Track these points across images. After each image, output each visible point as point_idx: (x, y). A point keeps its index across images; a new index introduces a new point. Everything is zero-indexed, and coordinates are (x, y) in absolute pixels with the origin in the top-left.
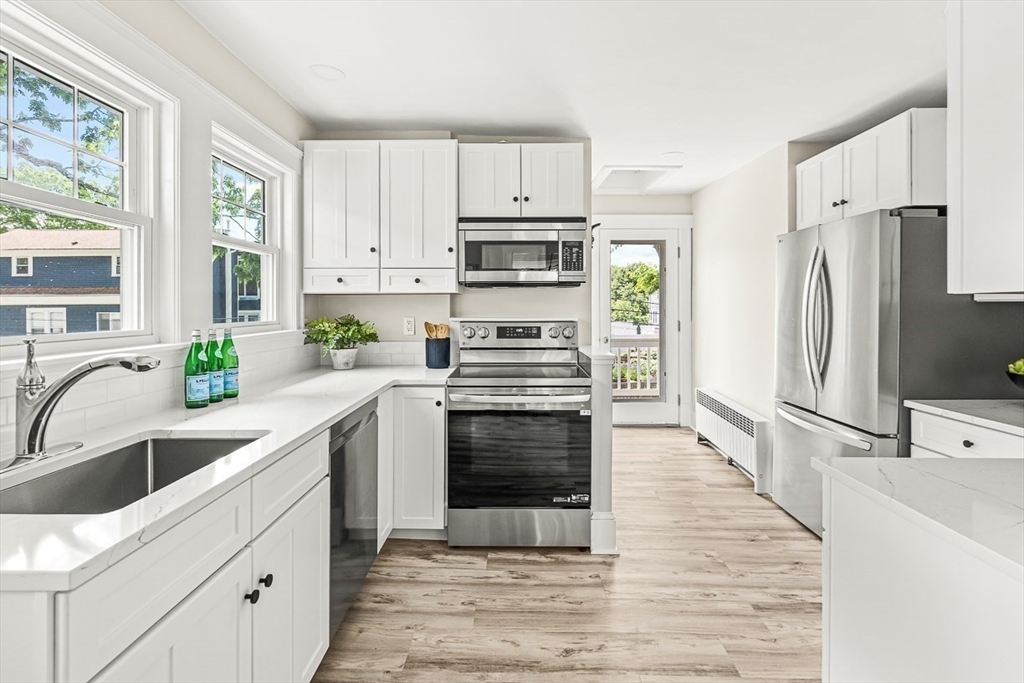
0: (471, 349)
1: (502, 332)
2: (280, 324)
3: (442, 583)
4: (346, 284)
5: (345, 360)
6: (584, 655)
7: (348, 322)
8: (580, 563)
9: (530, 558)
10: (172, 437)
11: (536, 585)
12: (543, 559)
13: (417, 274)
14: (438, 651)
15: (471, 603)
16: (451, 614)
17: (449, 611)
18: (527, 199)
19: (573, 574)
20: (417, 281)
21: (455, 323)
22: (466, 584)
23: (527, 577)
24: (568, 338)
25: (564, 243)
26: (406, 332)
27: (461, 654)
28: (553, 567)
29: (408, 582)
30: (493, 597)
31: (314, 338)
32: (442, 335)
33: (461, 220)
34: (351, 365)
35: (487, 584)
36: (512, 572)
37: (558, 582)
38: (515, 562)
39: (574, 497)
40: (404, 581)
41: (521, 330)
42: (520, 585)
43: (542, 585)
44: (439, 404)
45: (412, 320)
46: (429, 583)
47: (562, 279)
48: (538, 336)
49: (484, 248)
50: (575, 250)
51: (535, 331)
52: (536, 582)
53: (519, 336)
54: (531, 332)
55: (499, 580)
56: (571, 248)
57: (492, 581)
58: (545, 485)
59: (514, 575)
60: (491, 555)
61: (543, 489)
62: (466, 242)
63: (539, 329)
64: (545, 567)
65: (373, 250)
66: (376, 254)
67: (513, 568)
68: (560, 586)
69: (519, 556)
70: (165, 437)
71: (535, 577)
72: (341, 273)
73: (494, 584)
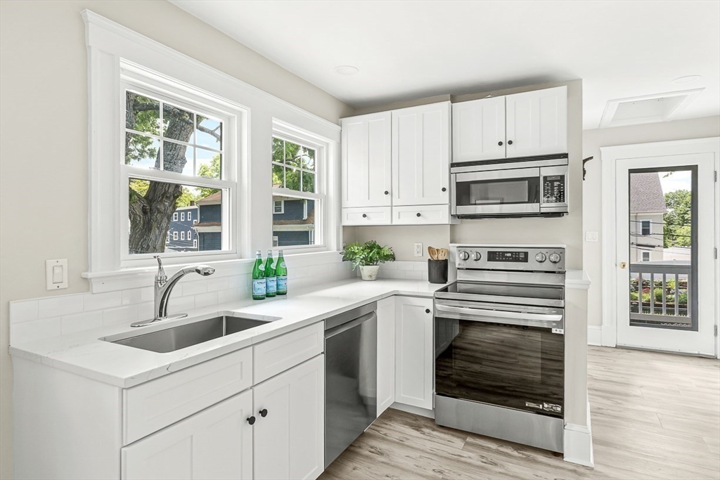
0: (467, 269)
1: (493, 256)
2: (326, 246)
3: (423, 451)
4: (369, 219)
5: (369, 274)
7: (372, 247)
8: (549, 465)
9: (501, 449)
10: (235, 316)
11: (500, 473)
12: (515, 453)
13: (418, 209)
15: (440, 472)
16: (422, 475)
17: (421, 473)
18: (510, 142)
19: (539, 473)
20: (419, 215)
21: (453, 247)
22: (441, 457)
23: (495, 464)
24: (555, 262)
25: (545, 178)
26: (416, 255)
28: (522, 462)
29: (398, 443)
30: (460, 472)
31: (348, 256)
32: (441, 257)
33: (453, 165)
34: (374, 278)
35: (458, 461)
36: (483, 457)
38: (489, 449)
39: (546, 405)
40: (395, 442)
41: (509, 255)
42: (487, 469)
43: (506, 474)
44: (428, 311)
45: (420, 244)
46: (412, 448)
47: (543, 210)
48: (525, 260)
49: (473, 186)
50: (556, 184)
51: (522, 256)
52: (502, 470)
53: (507, 259)
54: (520, 257)
55: (469, 460)
56: (552, 182)
57: (463, 459)
58: (539, 391)
59: (484, 460)
60: (470, 439)
61: (536, 394)
62: (457, 183)
63: (526, 254)
64: (514, 461)
65: (386, 193)
66: (389, 196)
67: (485, 453)
69: (493, 446)
70: (231, 316)
71: (502, 466)
72: (365, 211)
73: (465, 463)
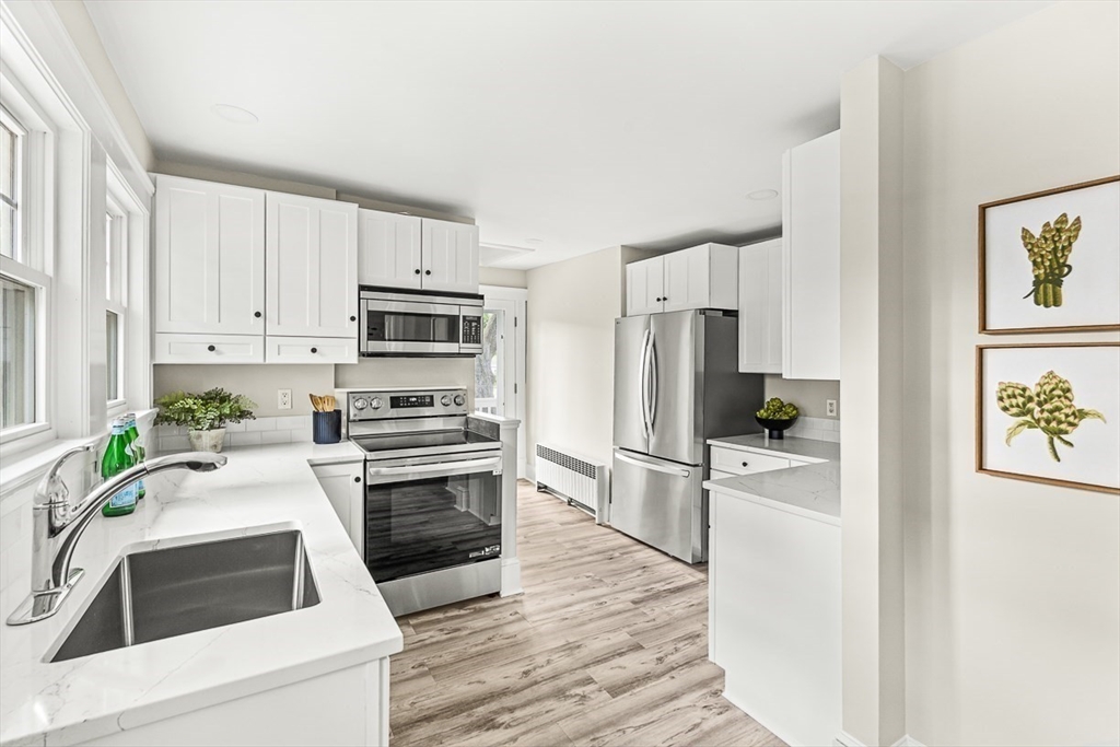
0: (360, 420)
1: (396, 402)
2: (126, 402)
4: (220, 353)
5: (213, 443)
6: (540, 671)
8: (496, 607)
9: (450, 614)
10: (159, 547)
11: (469, 634)
12: (462, 612)
13: (314, 343)
14: (416, 711)
15: (421, 665)
16: (408, 679)
17: (403, 678)
18: (428, 273)
19: (495, 617)
20: (314, 350)
21: (341, 395)
23: (459, 629)
24: (460, 405)
25: (464, 317)
26: (281, 407)
27: (440, 705)
28: (475, 616)
30: (439, 654)
32: (329, 408)
33: (362, 288)
34: (219, 448)
35: (426, 646)
36: (442, 630)
37: (488, 626)
38: (439, 621)
41: (414, 399)
42: (456, 638)
43: (475, 632)
44: (358, 480)
45: (289, 392)
47: (462, 351)
48: (431, 404)
49: (387, 317)
50: (474, 324)
51: (428, 400)
52: (468, 632)
53: (413, 405)
54: (425, 401)
55: (434, 640)
56: (470, 322)
57: (427, 642)
58: (424, 550)
59: (446, 632)
60: (413, 622)
61: (422, 554)
62: (368, 312)
63: (432, 397)
64: (469, 618)
65: (258, 315)
66: (261, 319)
67: (440, 626)
68: (490, 628)
69: (440, 616)
70: (150, 549)
71: (465, 628)
72: (213, 340)
73: (432, 644)
